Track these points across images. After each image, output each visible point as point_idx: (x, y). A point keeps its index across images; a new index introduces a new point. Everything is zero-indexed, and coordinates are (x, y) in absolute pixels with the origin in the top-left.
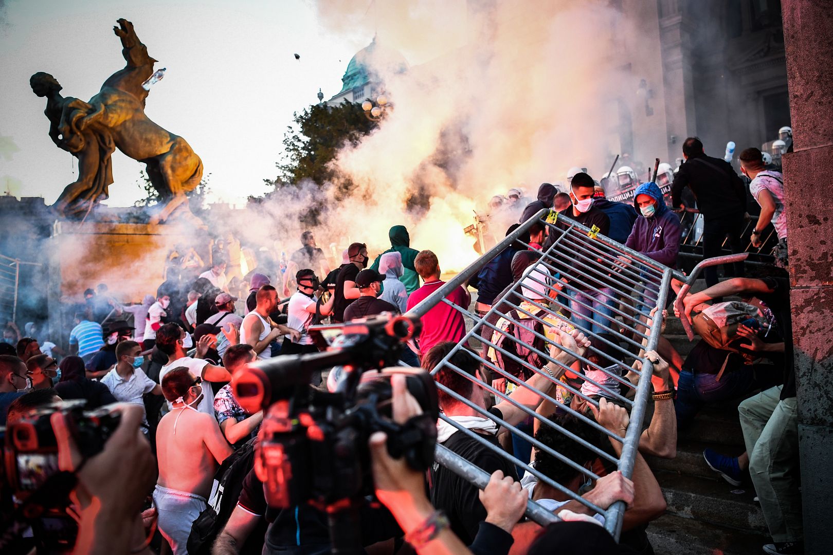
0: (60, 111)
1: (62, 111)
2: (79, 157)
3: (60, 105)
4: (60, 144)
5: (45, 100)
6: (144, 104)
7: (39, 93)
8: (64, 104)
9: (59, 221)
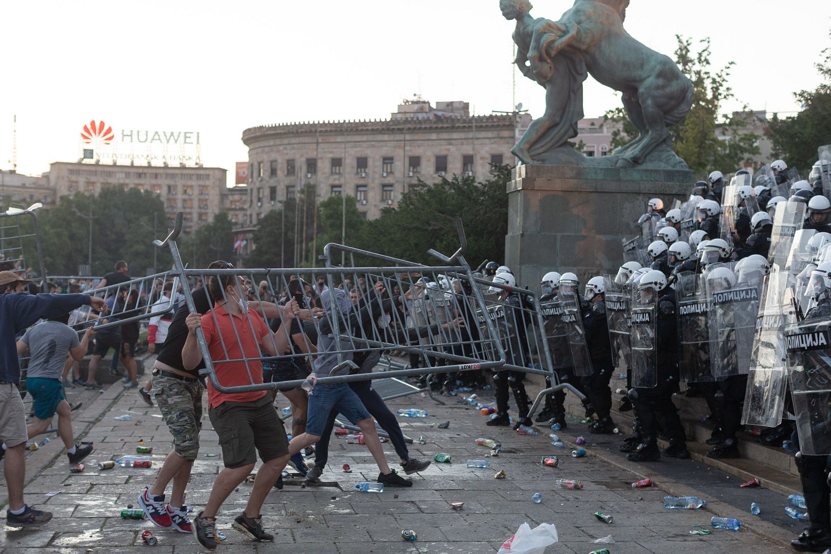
0: (530, 35)
1: (532, 35)
2: (547, 87)
3: (530, 29)
4: (527, 72)
5: (514, 22)
6: (623, 16)
7: (508, 16)
8: (535, 28)
9: (522, 164)
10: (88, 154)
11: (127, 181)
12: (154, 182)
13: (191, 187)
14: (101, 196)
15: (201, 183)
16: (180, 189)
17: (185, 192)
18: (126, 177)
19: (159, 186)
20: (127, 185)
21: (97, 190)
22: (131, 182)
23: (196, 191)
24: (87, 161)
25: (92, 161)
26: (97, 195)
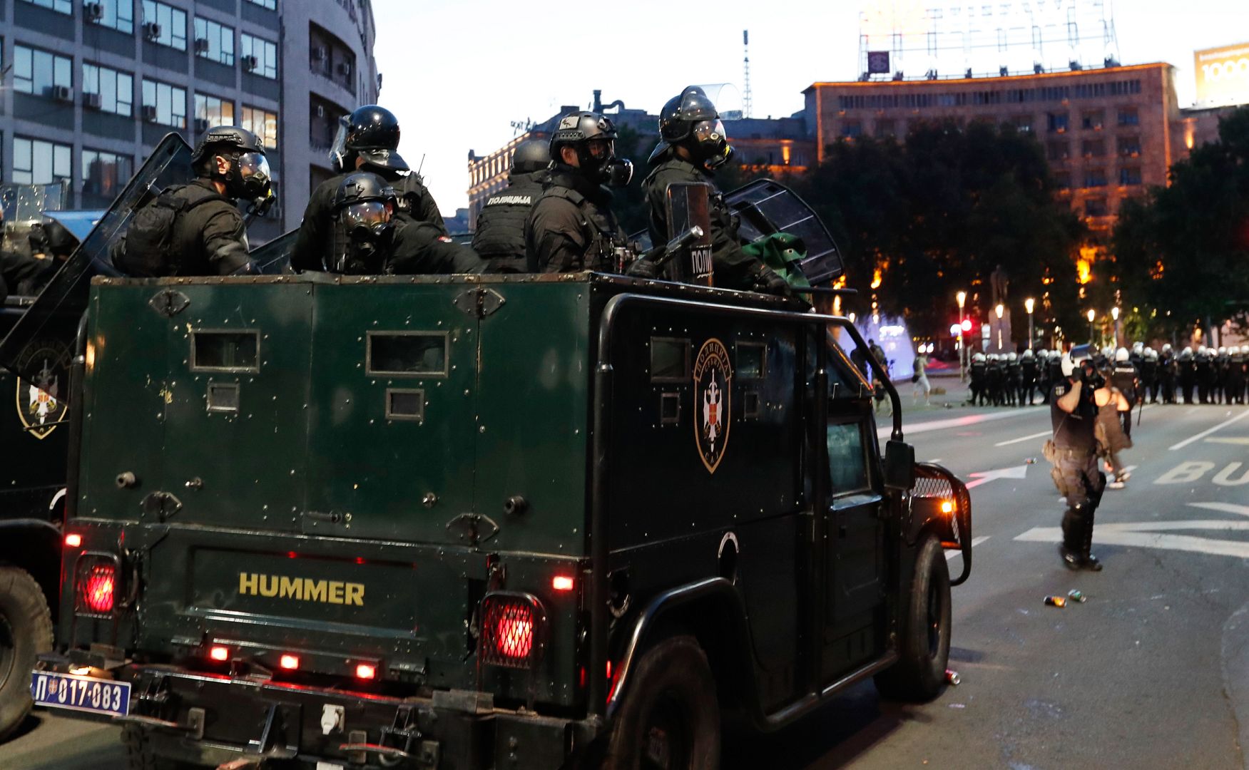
10: (878, 63)
11: (960, 111)
12: (1018, 108)
13: (1101, 113)
14: (911, 142)
15: (1122, 100)
16: (1075, 119)
17: (1087, 124)
18: (958, 103)
19: (1029, 118)
20: (961, 119)
21: (901, 135)
22: (969, 113)
23: (1112, 120)
24: (877, 77)
25: (888, 77)
26: (901, 141)
